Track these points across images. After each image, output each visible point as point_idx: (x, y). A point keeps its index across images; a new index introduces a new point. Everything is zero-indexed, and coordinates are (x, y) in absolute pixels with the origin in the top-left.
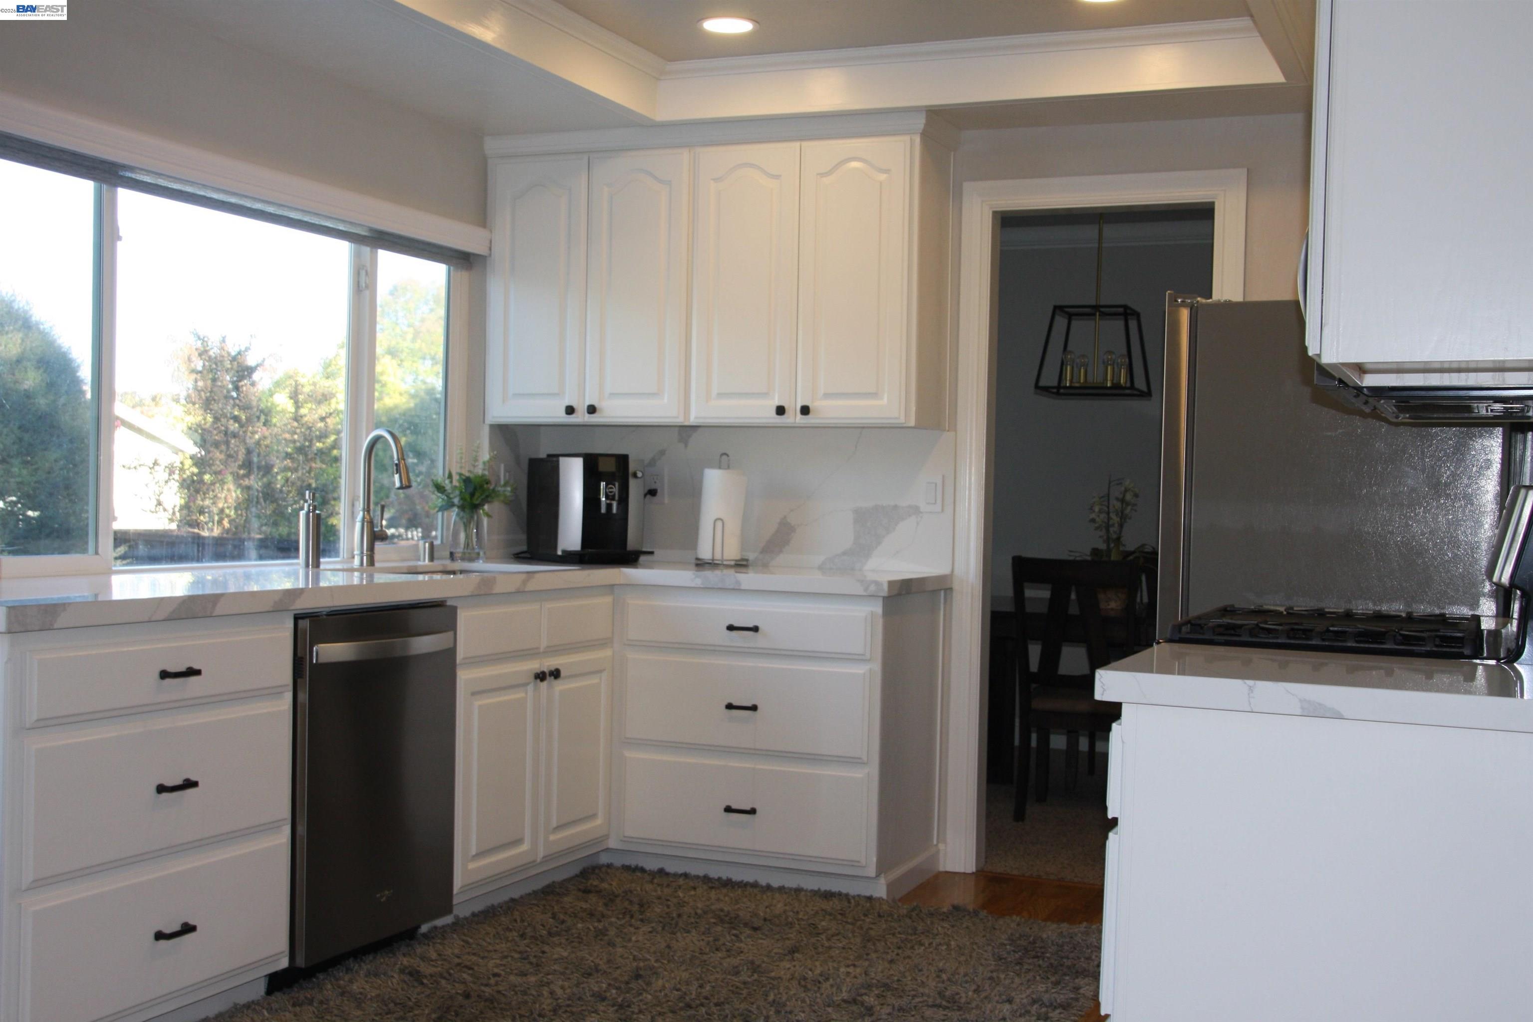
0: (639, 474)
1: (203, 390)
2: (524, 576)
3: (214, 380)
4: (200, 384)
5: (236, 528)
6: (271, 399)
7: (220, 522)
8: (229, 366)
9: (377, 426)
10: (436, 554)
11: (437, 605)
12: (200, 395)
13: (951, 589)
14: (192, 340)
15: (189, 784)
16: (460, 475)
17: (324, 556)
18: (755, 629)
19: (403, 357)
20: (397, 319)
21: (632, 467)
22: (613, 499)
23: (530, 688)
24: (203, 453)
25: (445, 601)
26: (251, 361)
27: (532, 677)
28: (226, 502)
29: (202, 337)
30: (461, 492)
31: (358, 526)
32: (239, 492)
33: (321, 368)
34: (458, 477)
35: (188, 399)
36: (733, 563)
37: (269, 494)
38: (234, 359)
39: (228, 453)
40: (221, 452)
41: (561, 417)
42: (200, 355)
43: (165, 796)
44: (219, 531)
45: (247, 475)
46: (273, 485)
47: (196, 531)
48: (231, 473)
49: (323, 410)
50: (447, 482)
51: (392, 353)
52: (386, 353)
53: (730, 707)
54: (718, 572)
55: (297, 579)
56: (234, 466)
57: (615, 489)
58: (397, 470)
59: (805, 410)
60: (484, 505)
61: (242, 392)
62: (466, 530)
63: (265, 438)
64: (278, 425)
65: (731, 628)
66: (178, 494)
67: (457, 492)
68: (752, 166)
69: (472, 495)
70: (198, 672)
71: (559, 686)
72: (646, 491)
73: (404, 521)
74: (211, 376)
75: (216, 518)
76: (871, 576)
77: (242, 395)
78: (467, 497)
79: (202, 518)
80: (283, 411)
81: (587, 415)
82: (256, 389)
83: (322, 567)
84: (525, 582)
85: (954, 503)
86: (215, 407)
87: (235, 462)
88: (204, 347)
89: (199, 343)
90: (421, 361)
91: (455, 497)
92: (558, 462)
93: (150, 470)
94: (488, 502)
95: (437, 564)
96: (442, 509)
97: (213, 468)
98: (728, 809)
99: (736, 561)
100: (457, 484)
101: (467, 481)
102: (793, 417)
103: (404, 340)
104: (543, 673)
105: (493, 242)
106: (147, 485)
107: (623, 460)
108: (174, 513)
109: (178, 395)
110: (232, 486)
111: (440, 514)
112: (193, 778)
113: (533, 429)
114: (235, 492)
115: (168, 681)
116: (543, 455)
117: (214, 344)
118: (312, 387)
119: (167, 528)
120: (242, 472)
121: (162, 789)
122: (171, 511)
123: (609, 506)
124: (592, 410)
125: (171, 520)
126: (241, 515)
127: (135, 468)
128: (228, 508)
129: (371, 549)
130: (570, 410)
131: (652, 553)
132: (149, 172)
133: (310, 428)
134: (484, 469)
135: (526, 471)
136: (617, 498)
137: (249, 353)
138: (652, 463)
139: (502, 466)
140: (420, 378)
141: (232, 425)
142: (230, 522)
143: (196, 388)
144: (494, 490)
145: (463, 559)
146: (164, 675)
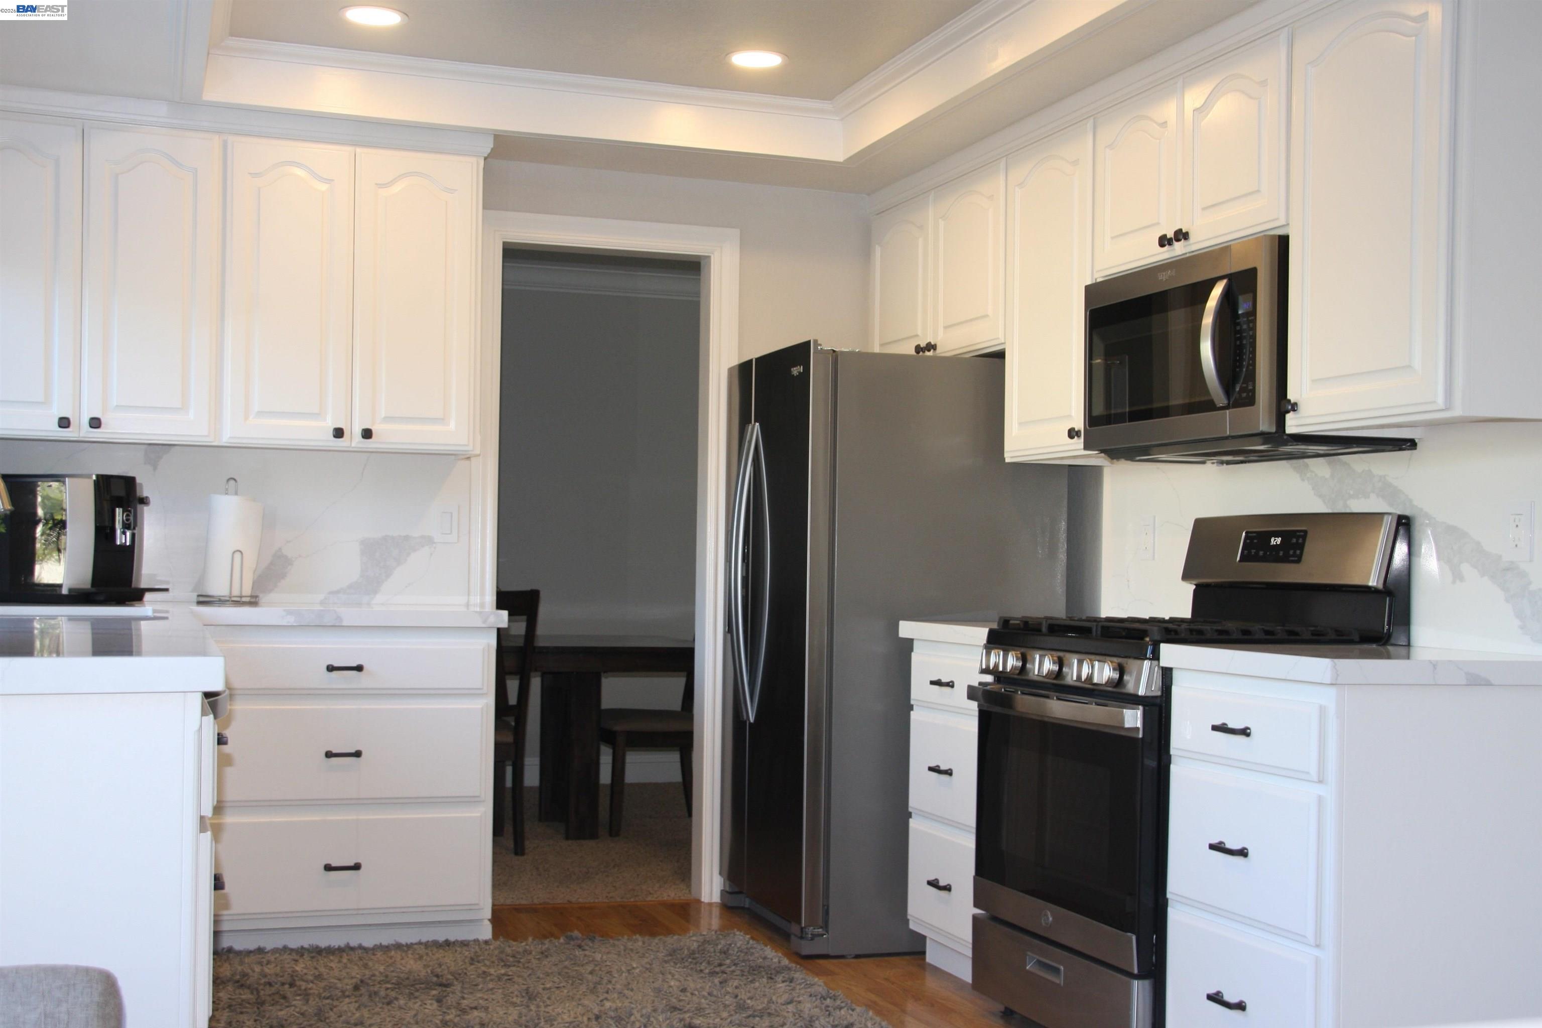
0: (151, 499)
18: (359, 668)
22: (129, 528)
41: (52, 430)
53: (329, 755)
57: (131, 517)
59: (367, 434)
65: (331, 668)
81: (87, 429)
85: (470, 533)
98: (328, 868)
99: (250, 597)
107: (129, 483)
124: (95, 423)
130: (64, 423)
136: (132, 526)
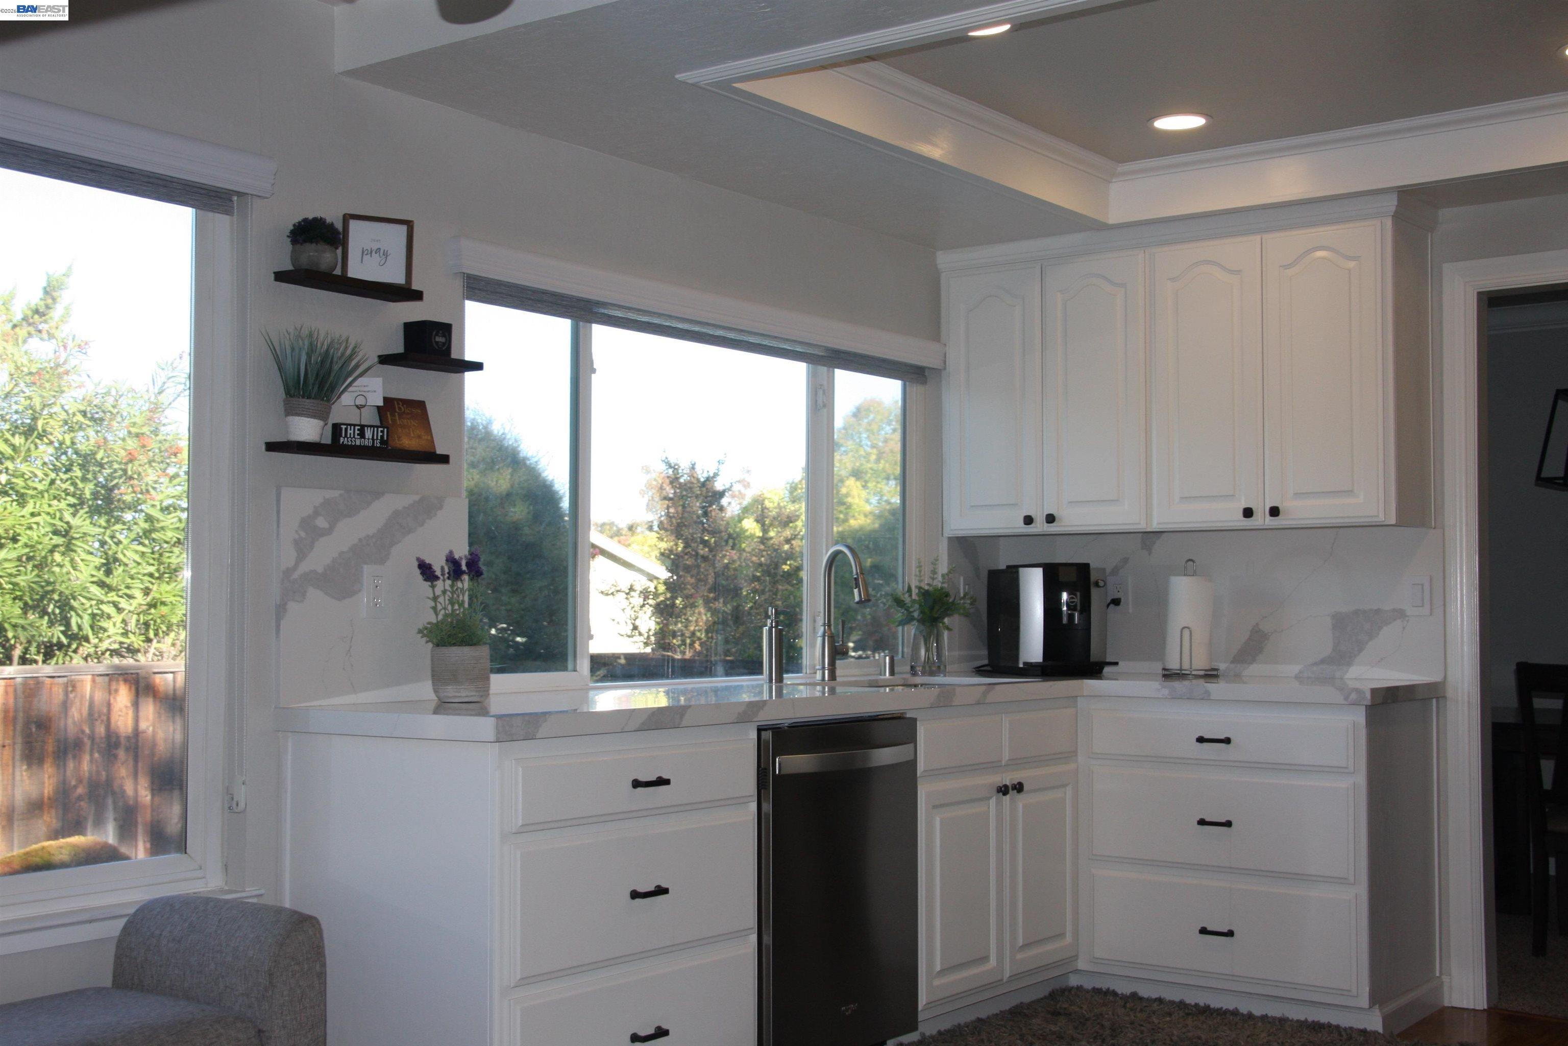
0: (1101, 584)
1: (674, 517)
2: (984, 688)
3: (684, 506)
4: (672, 510)
5: (707, 650)
6: (739, 525)
7: (692, 645)
8: (699, 492)
9: (837, 543)
10: (896, 669)
11: (898, 718)
12: (671, 521)
13: (1444, 697)
14: (664, 467)
15: (661, 891)
16: (920, 588)
17: (788, 672)
18: (1227, 741)
19: (867, 478)
20: (861, 441)
21: (1093, 577)
22: (1075, 609)
23: (993, 802)
24: (675, 578)
25: (905, 713)
26: (719, 486)
27: (995, 790)
28: (697, 625)
29: (673, 465)
30: (920, 606)
31: (819, 641)
32: (709, 615)
33: (787, 492)
34: (917, 591)
35: (661, 526)
36: (1202, 673)
37: (737, 616)
38: (704, 484)
39: (698, 577)
40: (692, 576)
41: (1019, 527)
42: (671, 483)
43: (638, 901)
44: (691, 655)
45: (716, 599)
46: (741, 608)
47: (670, 654)
48: (701, 597)
49: (788, 533)
50: (907, 595)
51: (857, 474)
52: (850, 475)
53: (1202, 822)
54: (1186, 683)
55: (761, 693)
56: (704, 590)
57: (1077, 600)
58: (856, 584)
59: (1275, 512)
60: (944, 618)
61: (711, 518)
62: (926, 644)
63: (734, 561)
64: (747, 549)
65: (1201, 740)
66: (653, 618)
67: (917, 606)
68: (1208, 262)
69: (932, 609)
70: (667, 782)
71: (1021, 800)
72: (1109, 601)
73: (871, 643)
74: (681, 503)
75: (688, 641)
76: (1352, 684)
77: (711, 520)
78: (927, 610)
79: (675, 641)
80: (752, 536)
81: (1046, 525)
82: (723, 515)
83: (785, 681)
84: (985, 694)
85: (1444, 605)
86: (686, 532)
87: (705, 585)
88: (675, 475)
89: (670, 471)
90: (885, 481)
91: (914, 611)
92: (1017, 572)
93: (625, 596)
94: (949, 615)
95: (898, 678)
96: (903, 623)
97: (685, 592)
98: (1203, 931)
99: (1206, 670)
100: (917, 598)
101: (925, 594)
102: (1261, 519)
103: (868, 461)
104: (1006, 786)
105: (947, 355)
106: (623, 610)
107: (1084, 569)
108: (648, 637)
109: (652, 522)
110: (702, 610)
111: (900, 628)
112: (664, 885)
113: (993, 539)
114: (706, 615)
115: (640, 790)
116: (1002, 566)
117: (685, 472)
118: (777, 510)
119: (642, 651)
120: (712, 595)
121: (635, 895)
122: (646, 635)
123: (1071, 617)
124: (1051, 519)
125: (646, 644)
126: (712, 638)
127: (612, 594)
128: (700, 631)
129: (832, 664)
130: (1028, 520)
131: (1116, 664)
132: (620, 307)
133: (776, 550)
134: (943, 583)
135: (986, 582)
136: (1079, 608)
137: (718, 478)
138: (1115, 571)
139: (962, 579)
140: (885, 498)
141: (702, 550)
142: (701, 645)
143: (668, 515)
144: (953, 603)
145: (924, 673)
146: (636, 784)
